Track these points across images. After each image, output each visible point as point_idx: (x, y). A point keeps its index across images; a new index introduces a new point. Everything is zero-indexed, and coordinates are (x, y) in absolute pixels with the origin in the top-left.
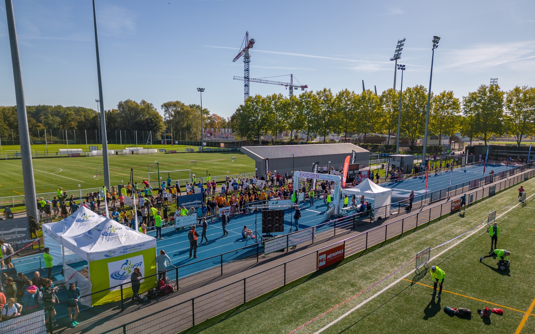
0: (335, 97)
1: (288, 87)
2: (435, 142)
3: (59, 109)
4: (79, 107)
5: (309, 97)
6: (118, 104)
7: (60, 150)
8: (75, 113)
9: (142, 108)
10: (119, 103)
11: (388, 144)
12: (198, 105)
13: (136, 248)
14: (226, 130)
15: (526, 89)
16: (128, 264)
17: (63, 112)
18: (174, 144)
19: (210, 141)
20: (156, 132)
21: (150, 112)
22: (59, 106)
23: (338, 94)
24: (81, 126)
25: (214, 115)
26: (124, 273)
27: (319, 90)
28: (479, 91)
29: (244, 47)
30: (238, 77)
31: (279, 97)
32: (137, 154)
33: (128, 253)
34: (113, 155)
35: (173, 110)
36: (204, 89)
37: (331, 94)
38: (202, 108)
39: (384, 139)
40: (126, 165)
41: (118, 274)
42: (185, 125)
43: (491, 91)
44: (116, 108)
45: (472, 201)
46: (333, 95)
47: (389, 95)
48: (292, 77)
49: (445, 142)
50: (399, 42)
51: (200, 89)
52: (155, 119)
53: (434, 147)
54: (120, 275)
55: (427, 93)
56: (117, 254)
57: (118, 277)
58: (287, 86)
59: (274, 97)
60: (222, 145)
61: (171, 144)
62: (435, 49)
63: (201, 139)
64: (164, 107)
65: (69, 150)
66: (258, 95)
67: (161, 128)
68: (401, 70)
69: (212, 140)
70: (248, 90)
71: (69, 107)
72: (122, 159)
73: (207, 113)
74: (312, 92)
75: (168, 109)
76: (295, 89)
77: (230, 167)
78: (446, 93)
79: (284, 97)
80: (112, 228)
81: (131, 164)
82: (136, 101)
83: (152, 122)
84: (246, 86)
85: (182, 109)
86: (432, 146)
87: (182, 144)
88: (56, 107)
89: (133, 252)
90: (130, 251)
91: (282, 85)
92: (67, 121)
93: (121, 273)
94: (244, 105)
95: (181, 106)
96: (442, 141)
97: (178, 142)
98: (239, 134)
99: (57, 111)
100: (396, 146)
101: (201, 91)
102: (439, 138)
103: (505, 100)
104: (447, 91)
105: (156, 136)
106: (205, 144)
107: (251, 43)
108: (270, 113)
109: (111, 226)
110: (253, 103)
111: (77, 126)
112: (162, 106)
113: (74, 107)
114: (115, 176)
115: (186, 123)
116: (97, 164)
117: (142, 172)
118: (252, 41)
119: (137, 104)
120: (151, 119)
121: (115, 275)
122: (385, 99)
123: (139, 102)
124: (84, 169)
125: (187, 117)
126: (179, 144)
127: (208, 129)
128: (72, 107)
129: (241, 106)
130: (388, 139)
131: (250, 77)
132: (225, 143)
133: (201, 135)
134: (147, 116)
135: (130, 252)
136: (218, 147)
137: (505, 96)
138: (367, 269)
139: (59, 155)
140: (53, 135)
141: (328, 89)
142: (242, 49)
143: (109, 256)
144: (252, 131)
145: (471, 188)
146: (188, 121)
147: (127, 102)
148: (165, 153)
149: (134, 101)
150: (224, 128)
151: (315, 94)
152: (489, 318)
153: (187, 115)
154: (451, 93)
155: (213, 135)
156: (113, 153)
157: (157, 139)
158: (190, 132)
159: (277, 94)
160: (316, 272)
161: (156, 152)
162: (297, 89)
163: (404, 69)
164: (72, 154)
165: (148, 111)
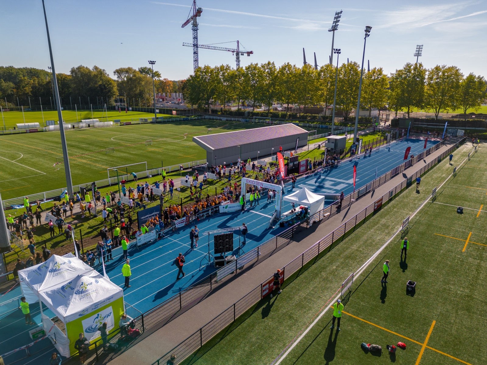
0: (278, 70)
1: (235, 53)
2: (366, 113)
3: (11, 70)
4: (31, 68)
5: (254, 70)
6: (70, 70)
7: (18, 125)
8: (28, 74)
9: (94, 75)
10: (72, 69)
11: (325, 115)
12: (149, 67)
13: (106, 302)
14: (178, 94)
15: (445, 68)
16: (99, 317)
17: (15, 74)
18: (128, 110)
19: (162, 107)
20: (110, 97)
21: (103, 78)
22: (10, 67)
23: (281, 67)
24: (36, 92)
25: (165, 79)
26: (97, 326)
27: (264, 63)
28: (405, 68)
29: (192, 15)
30: (187, 44)
31: (226, 68)
32: (93, 126)
33: (99, 308)
34: (70, 129)
35: (125, 76)
36: (155, 62)
37: (274, 67)
38: (153, 71)
39: (320, 110)
40: (84, 146)
41: (91, 328)
42: (138, 91)
43: (415, 69)
44: (69, 73)
45: (392, 195)
46: (276, 68)
47: (327, 70)
48: (238, 43)
49: (375, 113)
50: (336, 14)
51: (151, 62)
52: (108, 85)
53: (365, 118)
54: (93, 329)
55: (360, 69)
56: (90, 311)
57: (92, 330)
58: (233, 52)
59: (222, 68)
60: (174, 112)
61: (125, 110)
62: (367, 38)
63: (154, 105)
64: (116, 73)
65: (26, 124)
66: (207, 65)
67: (115, 93)
68: (336, 54)
69: (164, 107)
70: (197, 57)
71: (21, 68)
72: (79, 136)
73: (158, 75)
74: (257, 64)
75: (120, 75)
76: (242, 54)
77: (183, 147)
78: (376, 70)
79: (231, 69)
80: (84, 285)
81: (89, 144)
82: (88, 67)
83: (105, 88)
84: (195, 53)
85: (134, 76)
86: (363, 118)
87: (136, 111)
88: (8, 68)
89: (103, 306)
90: (100, 305)
91: (229, 51)
92: (21, 87)
93: (93, 327)
94: (193, 75)
95: (133, 72)
96: (372, 112)
97: (132, 108)
98: (190, 102)
99: (9, 72)
100: (332, 117)
101: (152, 64)
102: (370, 110)
103: (426, 77)
104: (377, 68)
105: (110, 102)
106: (157, 111)
107: (199, 12)
108: (218, 83)
109: (83, 283)
110: (202, 73)
111: (31, 92)
112: (115, 72)
113: (26, 68)
114: (75, 164)
115: (138, 90)
116: (55, 145)
117: (101, 157)
118: (199, 10)
119: (89, 70)
120: (104, 85)
121: (89, 329)
122: (322, 74)
123: (91, 68)
124: (44, 153)
125: (139, 83)
126: (133, 110)
127: (160, 94)
128: (24, 68)
129: (191, 76)
130: (325, 109)
131: (199, 44)
132: (177, 111)
133: (154, 99)
134: (100, 83)
135: (101, 307)
136: (170, 114)
137: (427, 73)
138: (302, 294)
139: (17, 131)
140: (8, 101)
141: (271, 62)
142: (190, 17)
143: (83, 315)
144: (201, 101)
145: (392, 175)
146: (140, 87)
147: (79, 68)
148: (120, 125)
149: (87, 67)
150: (176, 92)
151: (260, 67)
152: (395, 353)
153: (140, 81)
154: (381, 69)
155: (165, 100)
156: (70, 127)
157: (111, 105)
158: (142, 98)
159: (225, 65)
160: (260, 301)
161: (112, 124)
162: (243, 55)
163: (340, 53)
164: (30, 130)
165: (100, 78)
